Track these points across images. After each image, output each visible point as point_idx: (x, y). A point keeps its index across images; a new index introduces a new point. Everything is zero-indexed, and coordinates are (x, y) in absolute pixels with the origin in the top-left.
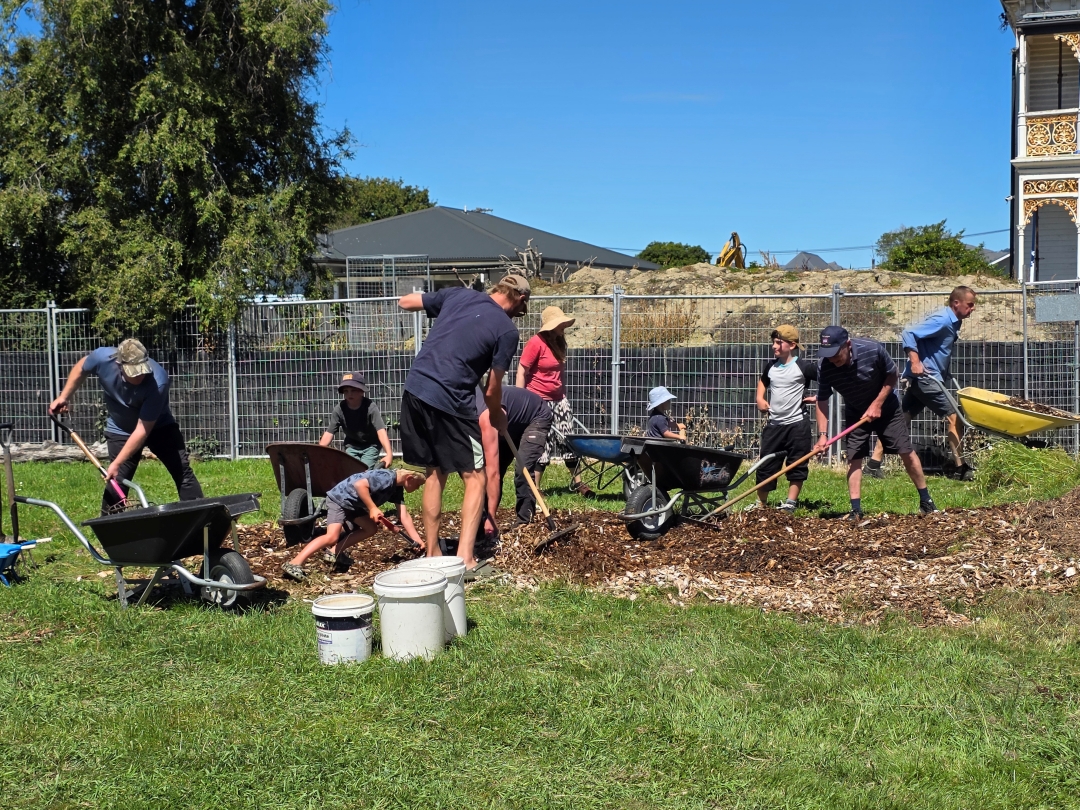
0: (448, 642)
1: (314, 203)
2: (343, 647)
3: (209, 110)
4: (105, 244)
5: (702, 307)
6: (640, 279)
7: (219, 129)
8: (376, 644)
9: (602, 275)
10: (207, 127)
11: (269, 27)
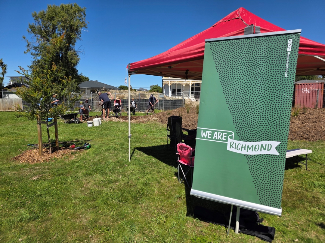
0: (100, 125)
1: (78, 81)
2: (90, 125)
3: (64, 70)
4: (51, 86)
5: (125, 95)
6: (118, 91)
7: (66, 73)
8: (93, 125)
9: (114, 91)
10: (64, 72)
11: (72, 61)
